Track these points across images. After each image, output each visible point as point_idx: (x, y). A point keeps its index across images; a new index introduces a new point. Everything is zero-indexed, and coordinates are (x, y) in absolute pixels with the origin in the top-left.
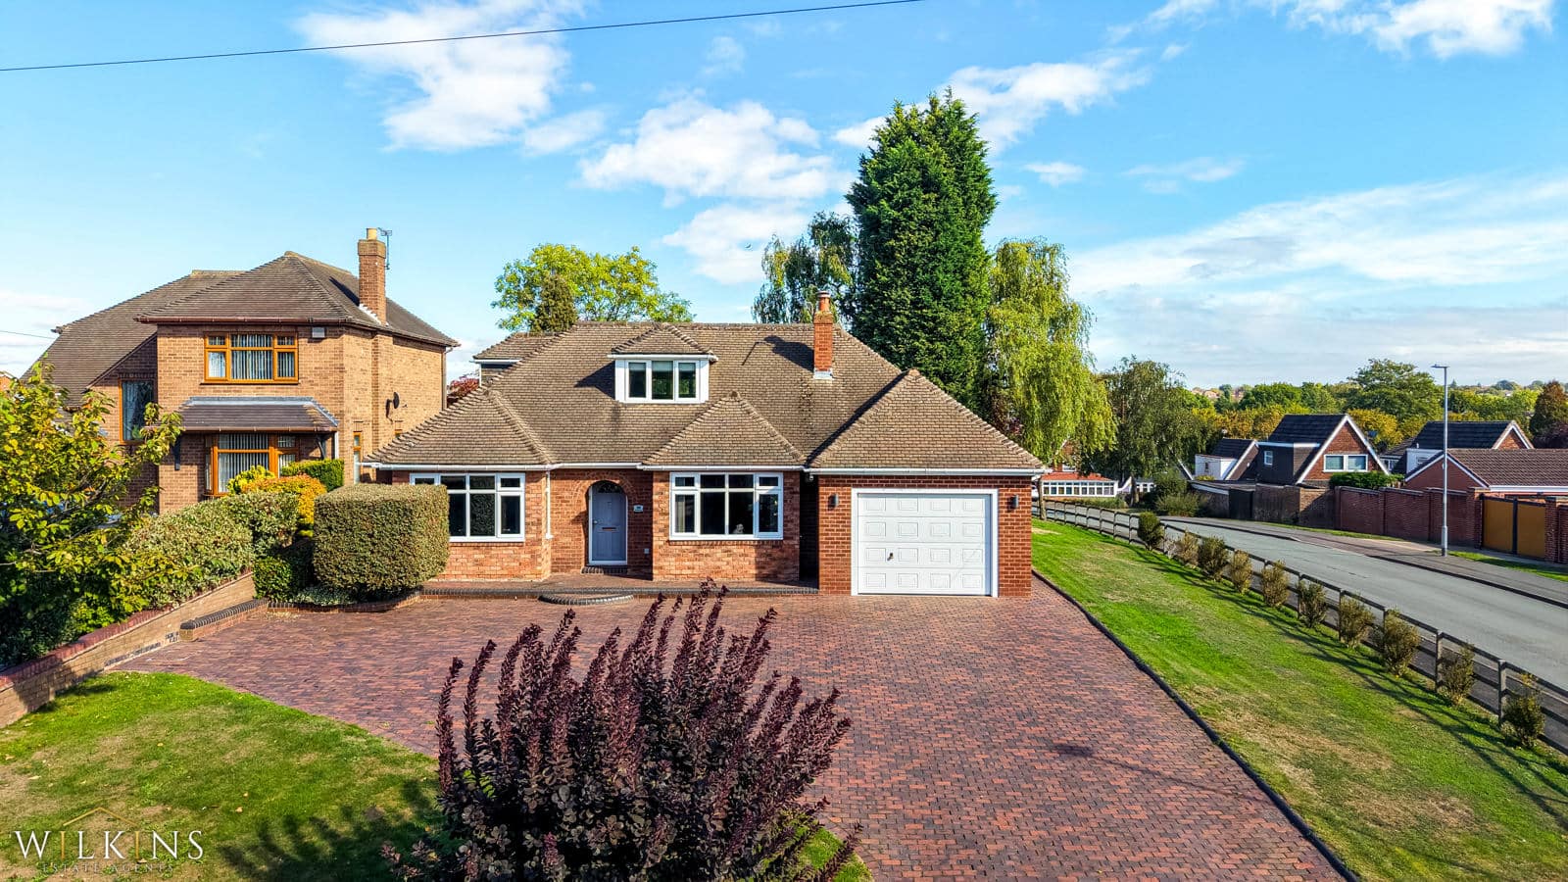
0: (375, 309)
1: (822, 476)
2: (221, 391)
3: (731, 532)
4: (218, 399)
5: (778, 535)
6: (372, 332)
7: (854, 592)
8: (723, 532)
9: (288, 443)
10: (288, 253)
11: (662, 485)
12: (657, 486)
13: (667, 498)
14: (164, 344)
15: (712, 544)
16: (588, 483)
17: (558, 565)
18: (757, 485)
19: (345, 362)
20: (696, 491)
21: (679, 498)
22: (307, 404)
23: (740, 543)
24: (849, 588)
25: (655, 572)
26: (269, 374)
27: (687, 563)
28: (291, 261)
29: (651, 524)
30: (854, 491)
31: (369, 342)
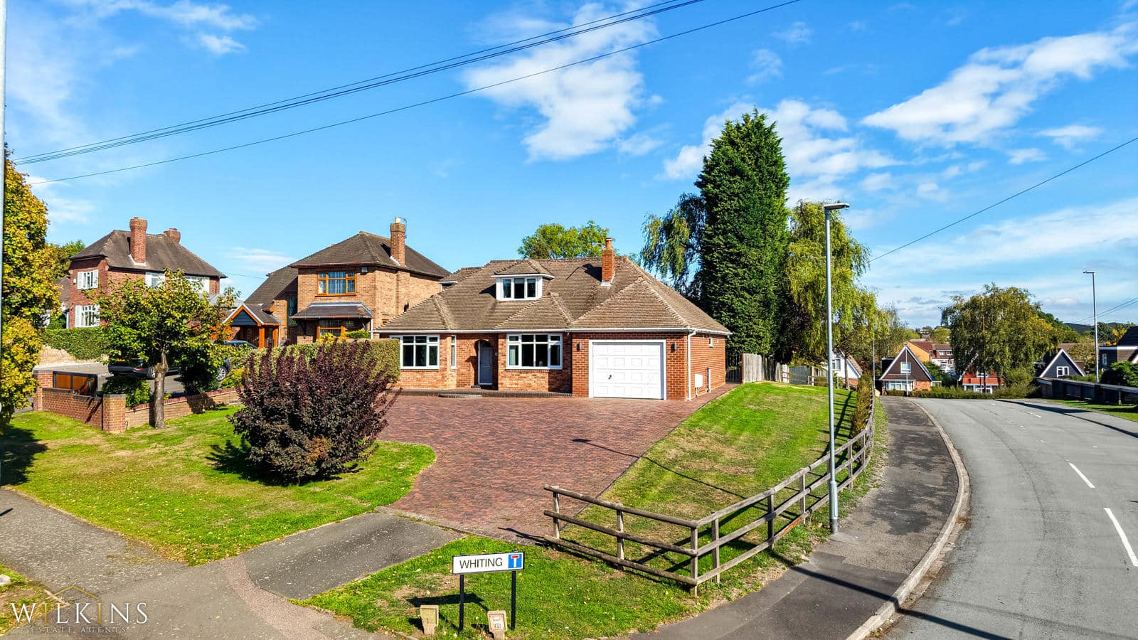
0: (397, 258)
1: (574, 333)
2: (323, 300)
3: (537, 365)
4: (322, 304)
5: (560, 367)
6: (395, 270)
7: (591, 395)
8: (532, 365)
9: (350, 324)
10: (361, 232)
11: (503, 340)
12: (500, 341)
13: (505, 346)
14: (301, 278)
15: (527, 372)
16: (474, 341)
17: (459, 383)
18: (549, 340)
19: (376, 284)
20: (520, 343)
21: (511, 347)
22: (359, 305)
23: (541, 371)
24: (588, 394)
25: (499, 386)
26: (344, 292)
27: (516, 382)
28: (362, 236)
29: (498, 360)
30: (591, 341)
31: (394, 275)
